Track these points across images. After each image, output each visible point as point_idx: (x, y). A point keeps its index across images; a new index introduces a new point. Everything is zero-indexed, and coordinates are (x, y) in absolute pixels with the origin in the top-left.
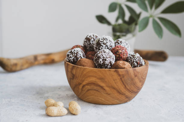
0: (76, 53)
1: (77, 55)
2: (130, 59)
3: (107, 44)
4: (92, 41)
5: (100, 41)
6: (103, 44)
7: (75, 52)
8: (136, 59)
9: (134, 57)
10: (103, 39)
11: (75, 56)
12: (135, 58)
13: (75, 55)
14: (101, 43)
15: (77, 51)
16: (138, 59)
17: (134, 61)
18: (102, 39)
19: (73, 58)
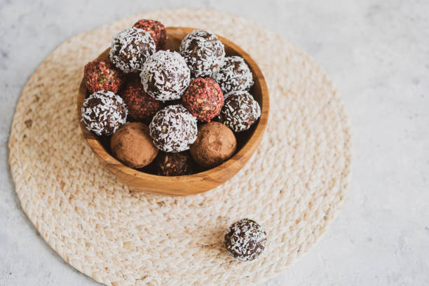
0: (105, 118)
1: (109, 123)
2: (229, 115)
3: (173, 88)
4: (134, 63)
5: (158, 84)
6: (165, 89)
7: (103, 118)
8: (243, 118)
9: (239, 111)
10: (163, 78)
11: (104, 126)
12: (242, 116)
13: (106, 123)
14: (159, 87)
15: (108, 111)
16: (246, 117)
17: (238, 123)
18: (161, 78)
19: (102, 129)
